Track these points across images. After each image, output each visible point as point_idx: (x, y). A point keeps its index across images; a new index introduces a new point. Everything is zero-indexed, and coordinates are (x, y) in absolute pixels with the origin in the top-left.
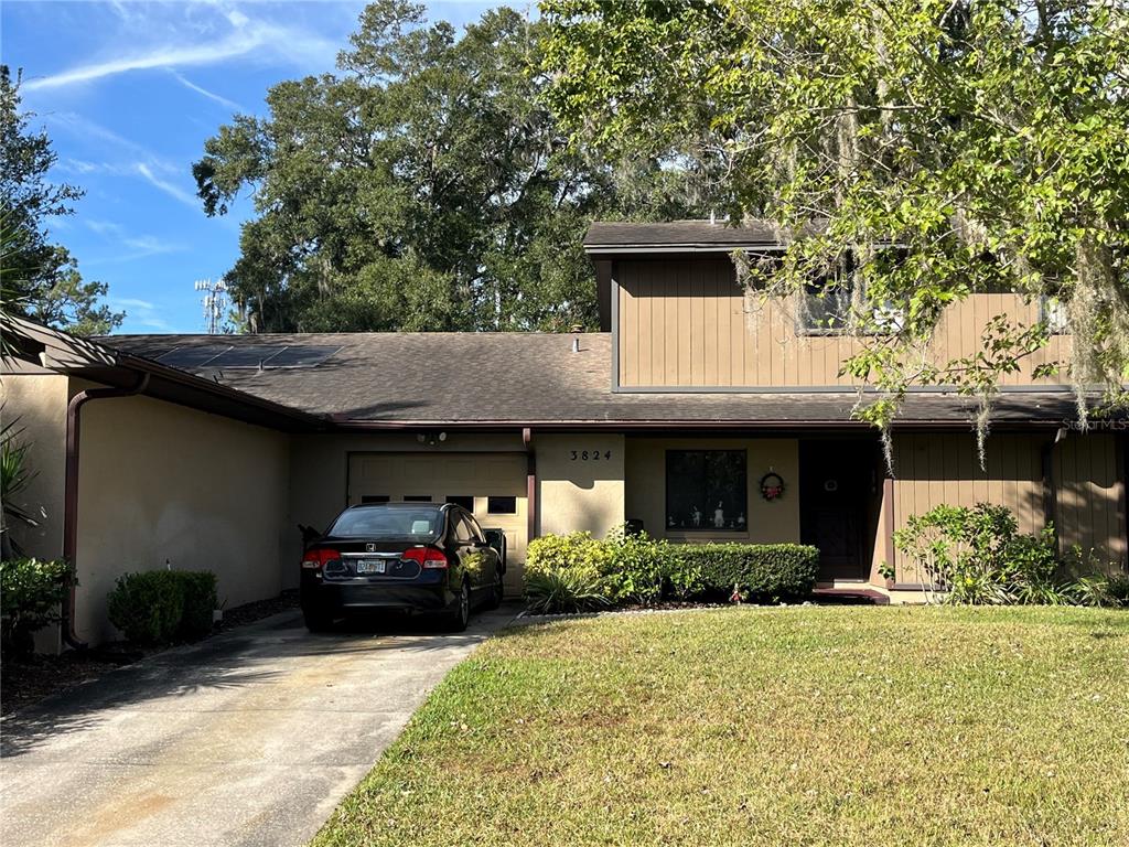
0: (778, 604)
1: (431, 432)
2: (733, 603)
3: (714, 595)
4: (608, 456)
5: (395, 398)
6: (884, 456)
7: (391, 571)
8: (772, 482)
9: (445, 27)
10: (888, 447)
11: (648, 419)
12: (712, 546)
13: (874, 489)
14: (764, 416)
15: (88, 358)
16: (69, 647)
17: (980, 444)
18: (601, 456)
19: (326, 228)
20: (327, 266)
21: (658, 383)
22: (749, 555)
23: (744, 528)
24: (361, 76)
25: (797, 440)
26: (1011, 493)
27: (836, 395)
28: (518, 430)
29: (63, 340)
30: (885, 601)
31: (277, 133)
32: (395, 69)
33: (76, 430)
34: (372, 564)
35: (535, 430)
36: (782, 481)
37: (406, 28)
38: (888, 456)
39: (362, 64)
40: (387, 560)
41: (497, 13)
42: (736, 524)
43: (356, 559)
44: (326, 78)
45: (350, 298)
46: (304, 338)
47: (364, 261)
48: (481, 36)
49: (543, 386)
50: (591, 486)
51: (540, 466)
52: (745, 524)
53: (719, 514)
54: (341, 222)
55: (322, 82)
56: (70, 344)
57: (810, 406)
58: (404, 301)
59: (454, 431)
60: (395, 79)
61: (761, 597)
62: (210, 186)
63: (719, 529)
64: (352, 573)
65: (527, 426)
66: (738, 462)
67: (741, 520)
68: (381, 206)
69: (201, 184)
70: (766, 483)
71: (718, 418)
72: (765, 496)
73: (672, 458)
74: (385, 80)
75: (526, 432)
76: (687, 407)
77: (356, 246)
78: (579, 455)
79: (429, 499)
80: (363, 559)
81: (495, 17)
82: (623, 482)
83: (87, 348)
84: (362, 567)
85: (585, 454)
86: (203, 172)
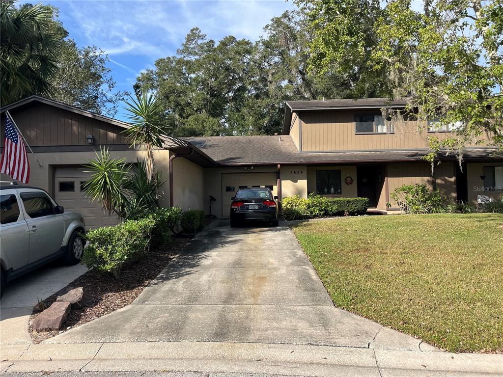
0: (357, 215)
1: (249, 166)
2: (345, 215)
3: (340, 214)
4: (302, 173)
5: (234, 156)
7: (260, 208)
8: (349, 179)
9: (212, 41)
10: (433, 166)
11: (316, 161)
13: (380, 181)
14: (350, 159)
15: (178, 144)
17: (460, 165)
19: (178, 104)
20: (177, 116)
21: (314, 150)
22: (348, 201)
23: (340, 193)
24: (184, 57)
25: (356, 167)
27: (368, 153)
28: (276, 165)
29: (170, 139)
30: (386, 214)
31: (159, 75)
32: (196, 54)
33: (171, 167)
34: (253, 206)
35: (282, 165)
36: (352, 179)
37: (200, 42)
38: (432, 169)
39: (185, 53)
40: (258, 205)
41: (228, 37)
42: (338, 192)
43: (249, 205)
44: (173, 58)
45: (187, 126)
46: (193, 139)
47: (190, 115)
48: (224, 44)
50: (297, 182)
51: (281, 177)
53: (332, 189)
55: (172, 58)
56: (173, 140)
57: (362, 156)
59: (256, 166)
60: (197, 57)
61: (352, 214)
62: (139, 92)
63: (332, 194)
64: (248, 209)
65: (279, 164)
66: (338, 174)
67: (339, 191)
68: (195, 96)
69: (136, 91)
70: (347, 179)
71: (337, 160)
72: (347, 183)
73: (318, 172)
74: (193, 58)
75: (279, 166)
76: (325, 157)
77: (188, 110)
78: (293, 172)
80: (251, 205)
81: (228, 38)
82: (306, 180)
83: (178, 141)
84: (251, 207)
85: (295, 172)
86: (136, 87)
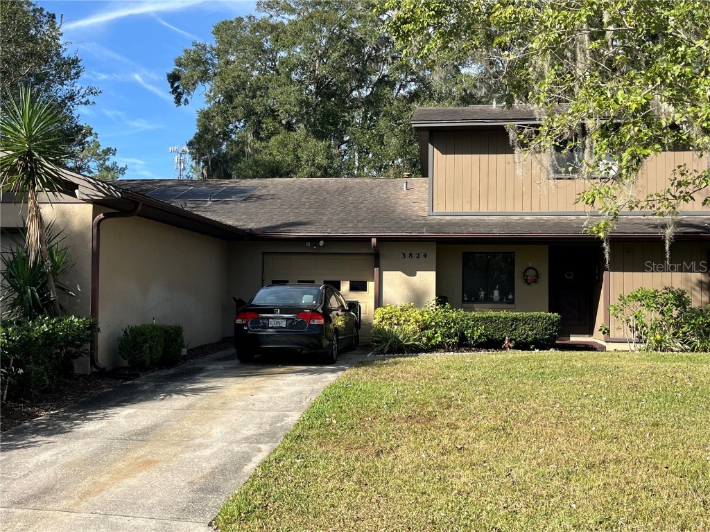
0: (534, 350)
1: (314, 240)
2: (505, 349)
3: (493, 344)
4: (425, 256)
5: (292, 219)
6: (604, 256)
7: (290, 326)
8: (531, 273)
10: (607, 249)
11: (451, 232)
12: (492, 313)
13: (597, 278)
14: (526, 231)
15: (104, 193)
16: (95, 370)
17: (667, 248)
18: (421, 256)
19: (250, 113)
20: (250, 137)
21: (458, 210)
22: (515, 319)
23: (512, 302)
24: (271, 16)
25: (547, 246)
26: (687, 280)
27: (573, 218)
28: (368, 239)
29: (89, 182)
30: (603, 349)
31: (219, 53)
32: (292, 11)
33: (97, 237)
34: (278, 322)
35: (380, 239)
36: (537, 272)
38: (607, 256)
39: (272, 8)
40: (287, 319)
42: (507, 299)
43: (268, 318)
44: (249, 18)
45: (265, 157)
47: (273, 134)
49: (385, 212)
50: (414, 275)
51: (382, 262)
52: (513, 299)
53: (496, 293)
54: (259, 109)
55: (246, 20)
56: (94, 185)
57: (556, 224)
58: (298, 159)
59: (329, 240)
60: (293, 17)
61: (522, 346)
62: (178, 87)
63: (496, 302)
64: (265, 327)
65: (374, 237)
66: (509, 260)
67: (510, 297)
68: (284, 98)
69: (172, 84)
70: (527, 273)
71: (496, 232)
72: (526, 281)
73: (467, 258)
74: (286, 19)
75: (374, 241)
76: (476, 224)
77: (268, 124)
78: (407, 255)
79: (313, 282)
80: (272, 318)
82: (435, 272)
83: (104, 187)
84: (272, 323)
85: (411, 255)
86: (173, 78)
